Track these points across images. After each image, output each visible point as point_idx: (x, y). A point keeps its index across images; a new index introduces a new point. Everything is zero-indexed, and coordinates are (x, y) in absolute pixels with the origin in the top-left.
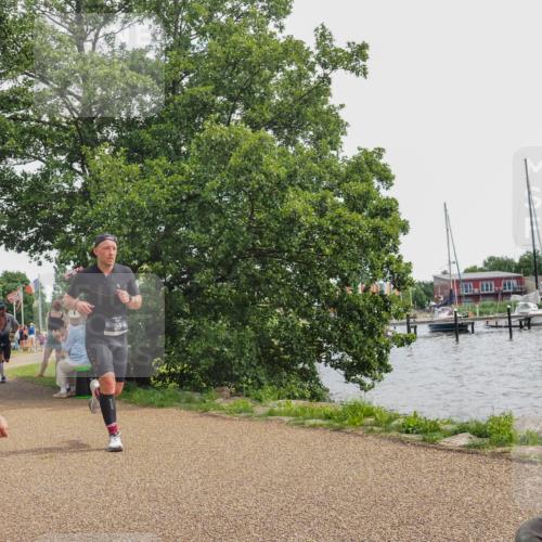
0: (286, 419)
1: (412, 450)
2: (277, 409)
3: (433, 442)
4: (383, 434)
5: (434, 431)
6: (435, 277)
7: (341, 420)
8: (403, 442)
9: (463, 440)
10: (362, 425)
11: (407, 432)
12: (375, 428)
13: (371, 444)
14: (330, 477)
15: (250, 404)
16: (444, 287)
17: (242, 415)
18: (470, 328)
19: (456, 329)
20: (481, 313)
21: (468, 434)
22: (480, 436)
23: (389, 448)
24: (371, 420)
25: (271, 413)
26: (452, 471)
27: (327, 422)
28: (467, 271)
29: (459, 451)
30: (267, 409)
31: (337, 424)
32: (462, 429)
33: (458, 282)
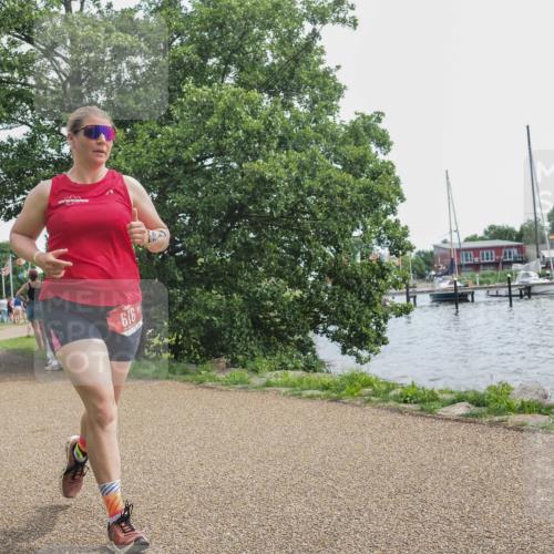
0: (283, 390)
1: (410, 420)
2: (273, 380)
3: (431, 411)
4: (381, 404)
5: (433, 400)
6: (435, 246)
7: (339, 391)
8: (401, 412)
9: (461, 409)
10: (360, 395)
11: (405, 402)
12: (373, 398)
13: (369, 414)
14: (327, 448)
15: (247, 376)
16: (443, 257)
17: (239, 386)
18: (470, 298)
19: (455, 298)
20: (481, 283)
21: (466, 404)
22: (478, 405)
23: (386, 418)
24: (369, 390)
25: (268, 384)
26: (450, 440)
27: (325, 393)
28: (467, 240)
29: (457, 420)
30: (264, 380)
31: (334, 395)
32: (460, 399)
33: (458, 251)
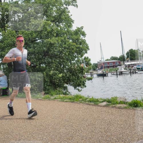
0: (59, 100)
1: (91, 106)
2: (56, 97)
3: (97, 104)
4: (84, 103)
5: (97, 101)
6: (98, 62)
7: (73, 100)
8: (89, 105)
9: (104, 103)
10: (79, 101)
11: (91, 102)
12: (82, 101)
13: (81, 105)
14: (70, 114)
15: (50, 96)
16: (100, 65)
17: (48, 99)
18: (107, 75)
19: (103, 75)
20: (110, 71)
21: (106, 102)
22: (109, 102)
23: (86, 106)
24: (81, 99)
25: (55, 98)
26: (102, 112)
27: (70, 100)
28: (106, 60)
29: (104, 106)
30: (54, 97)
31: (72, 101)
32: (104, 101)
33: (104, 63)
